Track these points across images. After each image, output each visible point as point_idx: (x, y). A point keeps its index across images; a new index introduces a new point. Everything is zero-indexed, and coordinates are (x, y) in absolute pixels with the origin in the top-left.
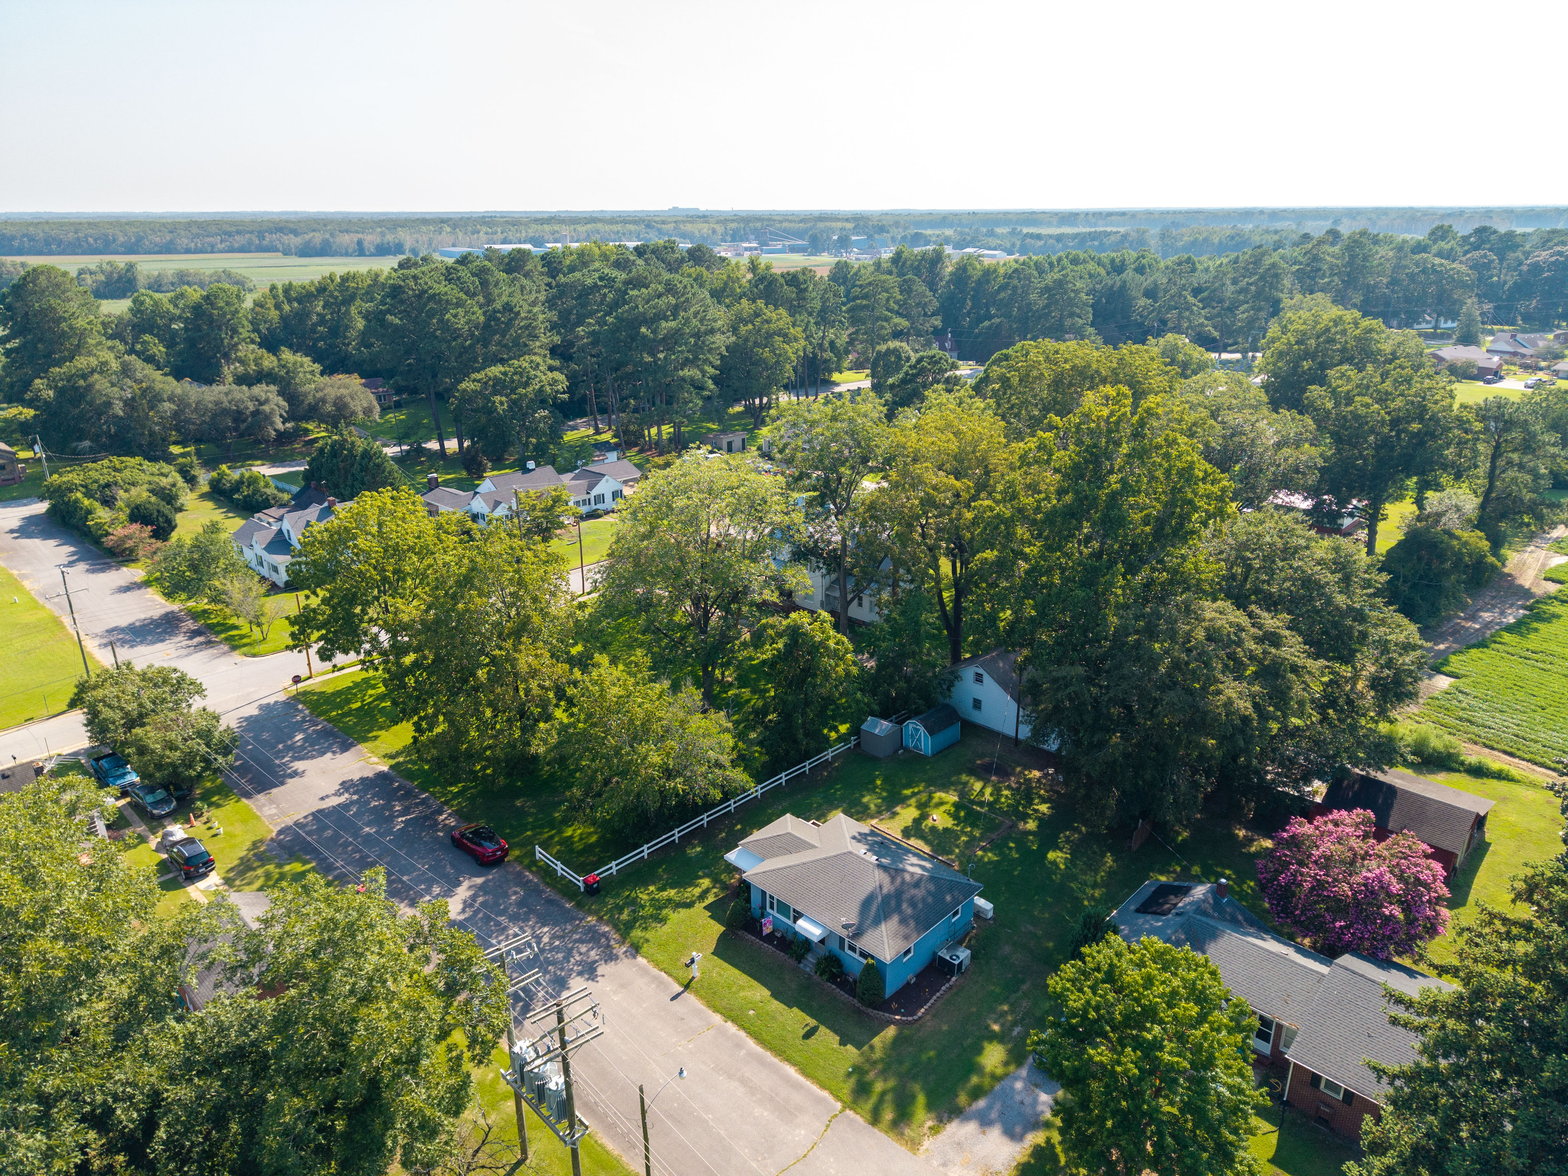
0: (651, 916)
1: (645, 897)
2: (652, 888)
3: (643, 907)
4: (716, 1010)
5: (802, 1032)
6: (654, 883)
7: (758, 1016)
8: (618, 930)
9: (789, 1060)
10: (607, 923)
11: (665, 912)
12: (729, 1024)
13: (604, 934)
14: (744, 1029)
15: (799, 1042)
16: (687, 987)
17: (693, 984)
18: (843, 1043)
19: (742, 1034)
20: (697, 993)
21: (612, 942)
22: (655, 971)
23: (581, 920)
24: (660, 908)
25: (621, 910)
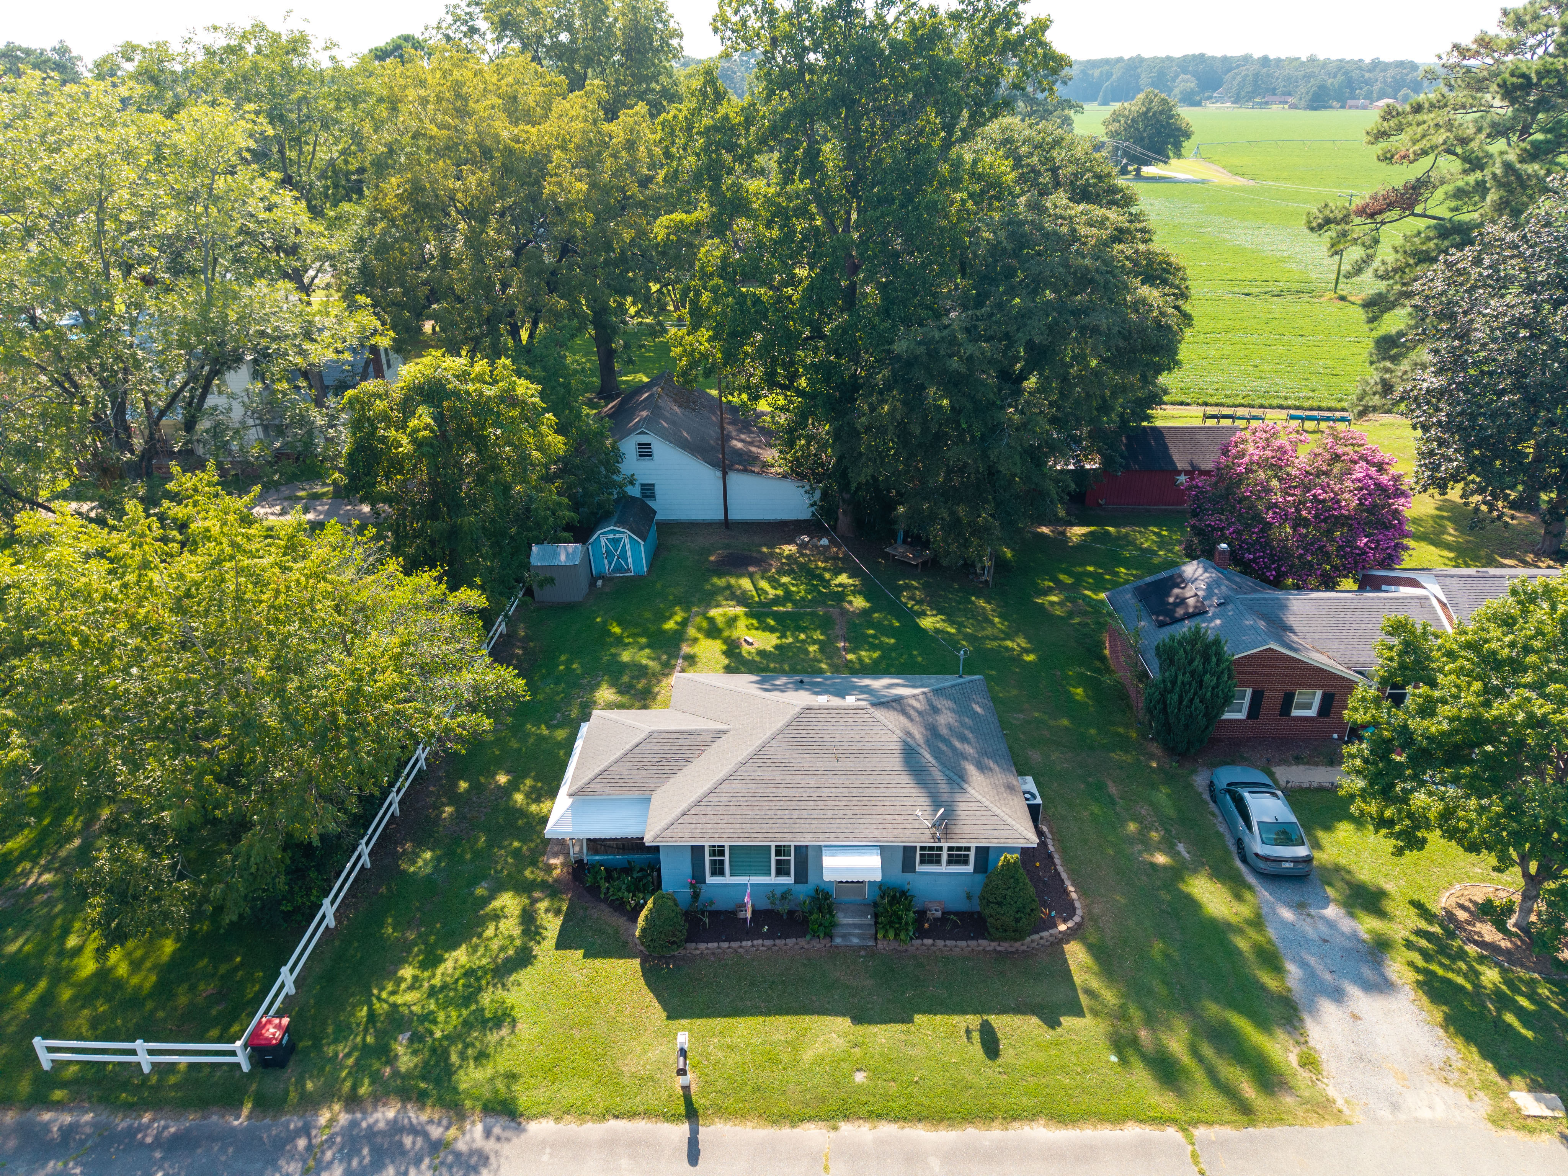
0: (467, 1024)
1: (411, 997)
2: (407, 972)
3: (429, 1018)
4: (795, 1119)
5: (976, 1050)
6: (402, 962)
7: (875, 1073)
8: (421, 1099)
9: (1013, 1116)
10: (378, 1099)
11: (486, 999)
12: (846, 1128)
13: (396, 1128)
14: (880, 1116)
15: (991, 1070)
16: (691, 1114)
17: (698, 1101)
18: (1053, 1023)
19: (887, 1129)
20: (722, 1112)
21: (436, 1132)
22: (593, 1130)
23: (306, 1130)
24: (469, 999)
25: (383, 1052)
